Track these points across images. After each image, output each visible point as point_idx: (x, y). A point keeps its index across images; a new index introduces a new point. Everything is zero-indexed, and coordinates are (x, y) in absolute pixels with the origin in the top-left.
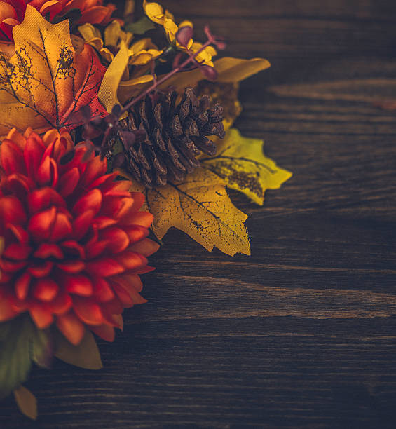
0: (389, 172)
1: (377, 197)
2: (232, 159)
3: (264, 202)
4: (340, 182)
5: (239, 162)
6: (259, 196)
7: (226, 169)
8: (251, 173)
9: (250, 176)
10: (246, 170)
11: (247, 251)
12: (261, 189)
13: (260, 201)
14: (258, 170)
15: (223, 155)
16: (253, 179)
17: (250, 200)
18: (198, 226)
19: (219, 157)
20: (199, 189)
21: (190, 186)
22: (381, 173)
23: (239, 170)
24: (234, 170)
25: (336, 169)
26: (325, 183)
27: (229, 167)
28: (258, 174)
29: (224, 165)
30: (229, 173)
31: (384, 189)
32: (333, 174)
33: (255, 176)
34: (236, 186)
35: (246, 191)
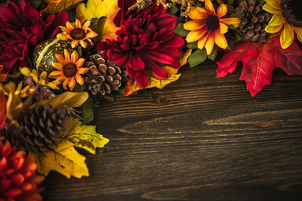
0: (266, 160)
1: (262, 174)
2: (79, 134)
3: (96, 152)
4: (243, 168)
5: (83, 135)
6: (93, 149)
7: (76, 139)
8: (89, 140)
9: (88, 141)
10: (86, 139)
11: (87, 174)
12: (94, 147)
13: (93, 152)
14: (92, 138)
15: (75, 133)
16: (89, 142)
17: (89, 152)
18: (63, 167)
19: (73, 134)
20: (63, 150)
21: (59, 149)
22: (263, 161)
23: (83, 139)
24: (80, 139)
25: (240, 161)
26: (235, 168)
27: (78, 138)
28: (92, 140)
29: (75, 137)
30: (78, 140)
31: (265, 169)
32: (239, 164)
33: (90, 141)
34: (80, 146)
35: (86, 148)
